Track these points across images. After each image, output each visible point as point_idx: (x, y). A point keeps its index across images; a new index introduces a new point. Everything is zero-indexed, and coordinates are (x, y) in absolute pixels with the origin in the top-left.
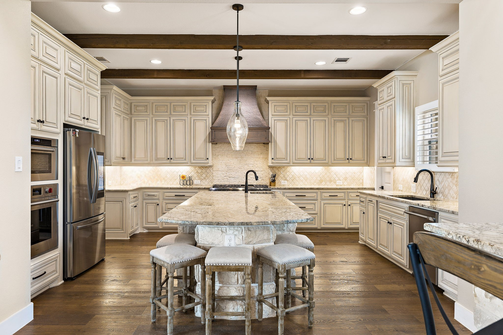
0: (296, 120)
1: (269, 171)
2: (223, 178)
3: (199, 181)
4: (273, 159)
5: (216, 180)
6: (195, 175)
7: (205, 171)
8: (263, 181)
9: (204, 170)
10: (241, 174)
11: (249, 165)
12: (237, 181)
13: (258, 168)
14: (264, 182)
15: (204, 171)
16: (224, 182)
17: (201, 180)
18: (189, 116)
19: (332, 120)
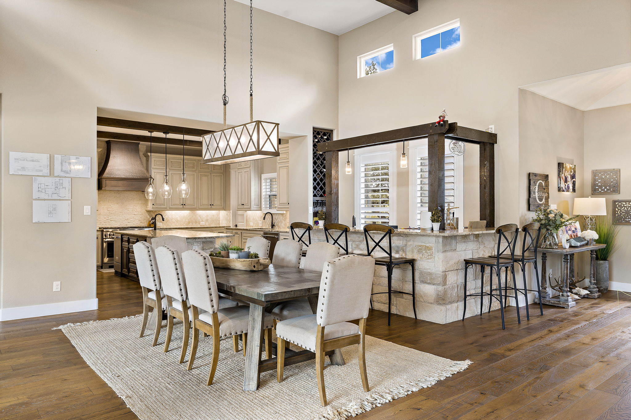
0: (172, 174)
1: (147, 215)
2: (105, 221)
4: (153, 204)
8: (141, 223)
11: (129, 210)
13: (137, 212)
14: (142, 224)
16: (105, 225)
19: (199, 175)
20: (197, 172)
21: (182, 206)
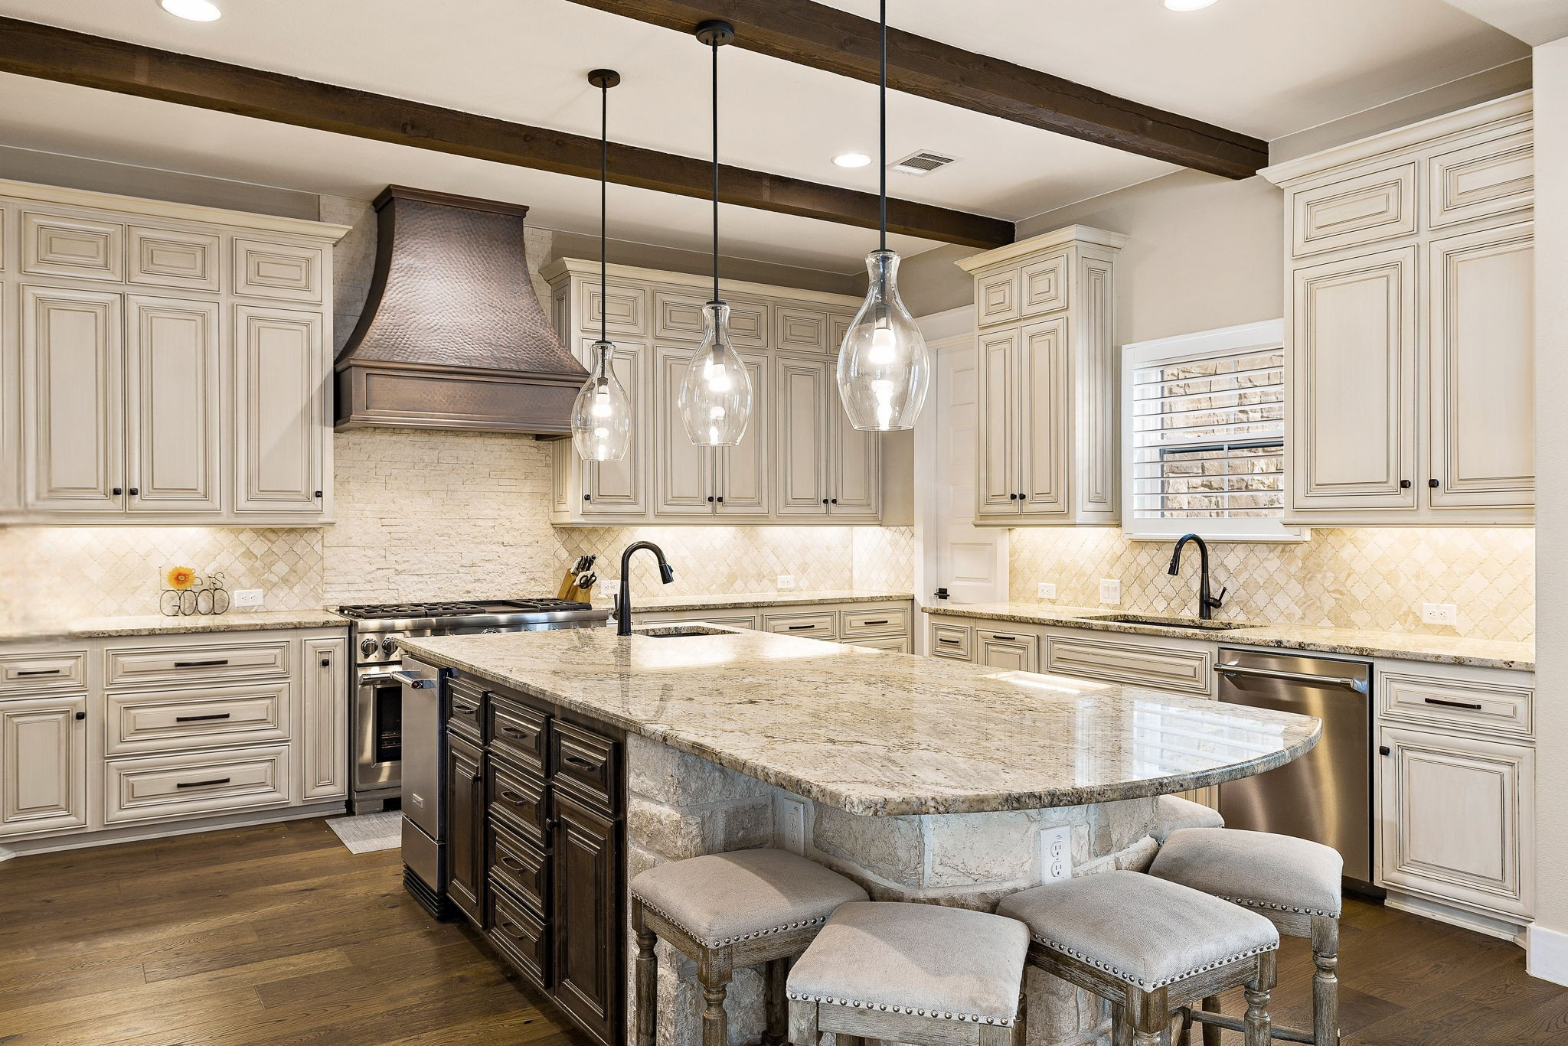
0: (666, 358)
1: (558, 545)
2: (369, 577)
3: (259, 592)
4: (587, 498)
5: (338, 588)
6: (240, 568)
7: (287, 548)
8: (533, 583)
9: (280, 542)
10: (446, 558)
11: (479, 522)
12: (431, 587)
13: (516, 533)
14: (537, 589)
15: (280, 545)
16: (373, 595)
17: (269, 587)
18: (225, 300)
19: (781, 368)
20: (771, 353)
21: (708, 508)
